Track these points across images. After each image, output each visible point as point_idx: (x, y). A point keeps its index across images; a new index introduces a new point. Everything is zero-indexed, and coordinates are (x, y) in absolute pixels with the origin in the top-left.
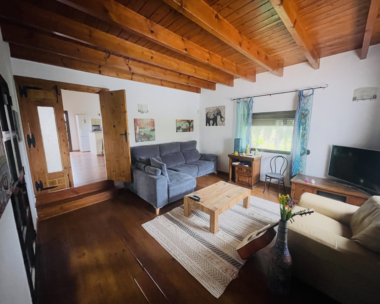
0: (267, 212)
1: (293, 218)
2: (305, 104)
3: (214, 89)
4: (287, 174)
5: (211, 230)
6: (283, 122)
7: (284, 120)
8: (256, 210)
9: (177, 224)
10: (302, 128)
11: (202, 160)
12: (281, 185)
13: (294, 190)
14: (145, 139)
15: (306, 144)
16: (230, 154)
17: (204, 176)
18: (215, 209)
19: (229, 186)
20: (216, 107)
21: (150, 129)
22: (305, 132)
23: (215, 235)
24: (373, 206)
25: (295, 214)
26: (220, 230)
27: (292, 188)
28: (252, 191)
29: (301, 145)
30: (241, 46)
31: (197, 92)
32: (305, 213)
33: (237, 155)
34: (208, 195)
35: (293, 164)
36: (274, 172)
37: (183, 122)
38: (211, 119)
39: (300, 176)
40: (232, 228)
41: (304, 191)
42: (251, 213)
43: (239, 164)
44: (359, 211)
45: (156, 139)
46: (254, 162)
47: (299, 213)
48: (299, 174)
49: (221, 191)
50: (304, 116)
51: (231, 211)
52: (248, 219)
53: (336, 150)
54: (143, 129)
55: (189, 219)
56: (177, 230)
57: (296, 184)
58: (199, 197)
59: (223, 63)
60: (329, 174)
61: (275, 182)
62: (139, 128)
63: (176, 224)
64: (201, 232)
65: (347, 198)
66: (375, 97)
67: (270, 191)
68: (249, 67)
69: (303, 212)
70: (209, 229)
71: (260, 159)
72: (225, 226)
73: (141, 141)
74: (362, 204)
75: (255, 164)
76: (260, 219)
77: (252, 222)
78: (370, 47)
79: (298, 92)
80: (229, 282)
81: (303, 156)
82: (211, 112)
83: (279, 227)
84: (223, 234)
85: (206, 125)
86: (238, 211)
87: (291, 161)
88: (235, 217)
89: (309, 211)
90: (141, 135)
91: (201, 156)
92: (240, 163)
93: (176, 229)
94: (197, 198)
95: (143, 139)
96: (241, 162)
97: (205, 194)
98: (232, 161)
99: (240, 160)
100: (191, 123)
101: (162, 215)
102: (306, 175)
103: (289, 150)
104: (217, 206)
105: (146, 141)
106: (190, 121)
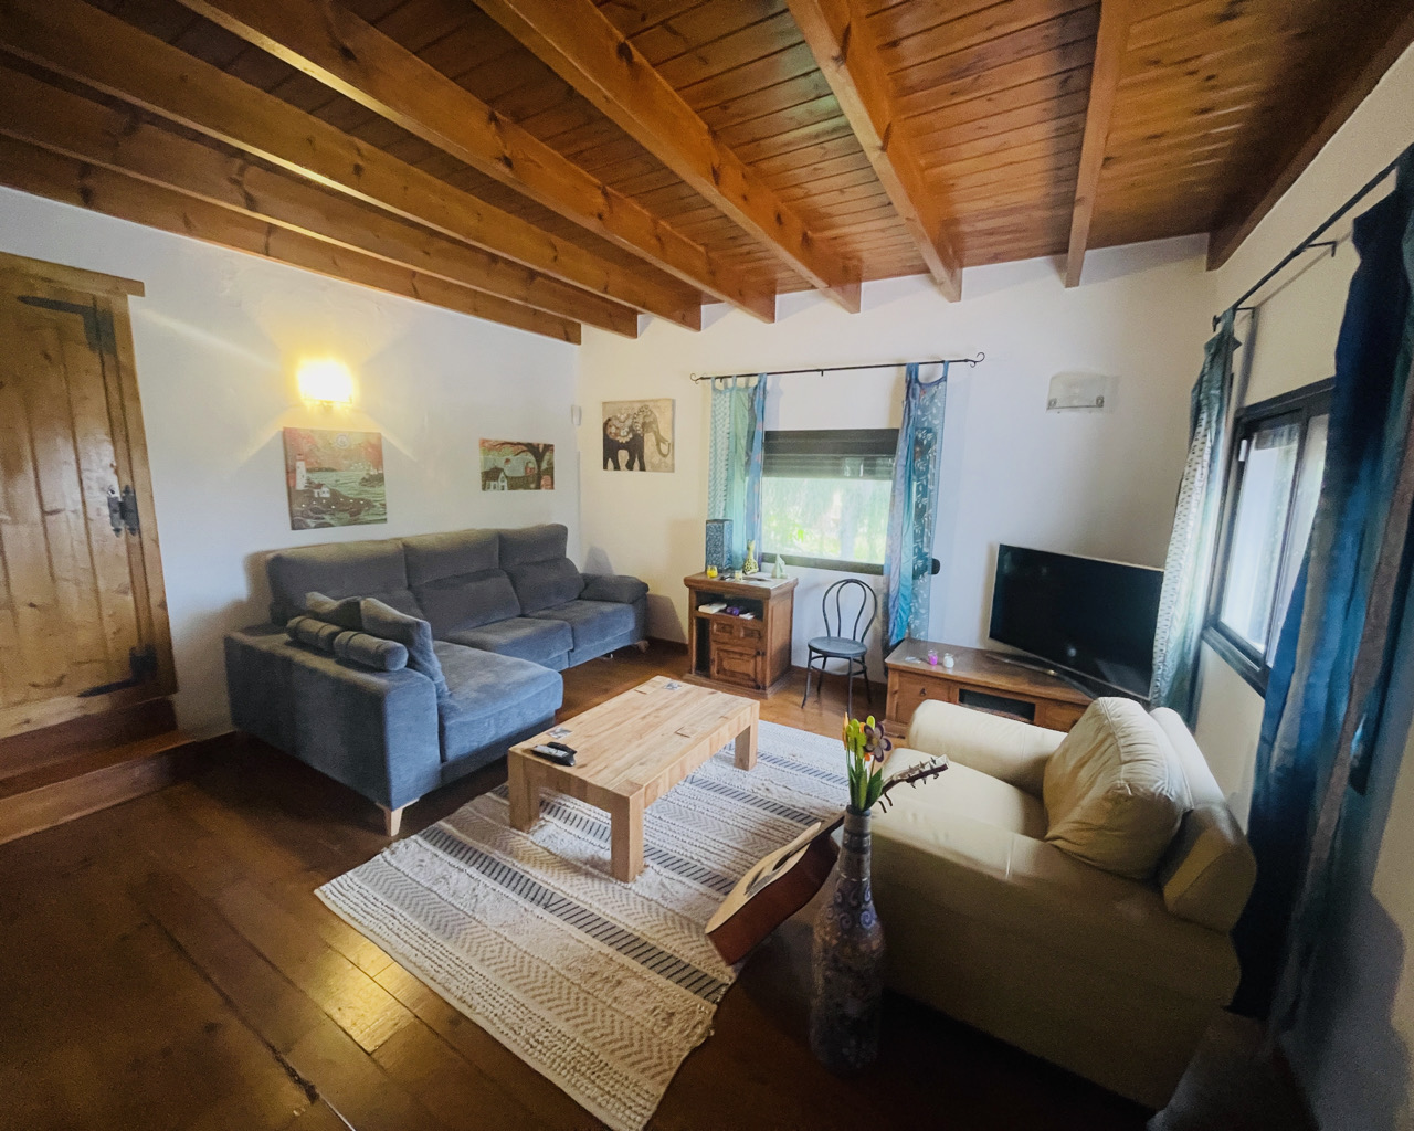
0: (812, 776)
1: (888, 793)
2: (924, 409)
3: (632, 332)
4: (875, 640)
5: (617, 869)
6: (865, 466)
7: (866, 459)
8: (779, 772)
9: (477, 865)
10: (918, 486)
11: (588, 599)
12: (857, 676)
13: (896, 692)
14: (341, 515)
15: (929, 539)
16: (689, 574)
17: (596, 659)
18: (629, 788)
19: (687, 693)
20: (639, 401)
21: (363, 474)
22: (925, 500)
23: (630, 889)
24: (1099, 730)
25: (895, 779)
26: (651, 863)
27: (889, 685)
28: (766, 703)
29: (915, 542)
30: (717, 183)
31: (568, 339)
32: (923, 775)
33: (715, 580)
34: (603, 735)
35: (894, 606)
36: (834, 634)
37: (508, 449)
38: (623, 446)
39: (913, 643)
40: (695, 853)
41: (924, 695)
42: (760, 786)
43: (720, 611)
44: (1065, 749)
45: (387, 516)
46: (772, 603)
47: (907, 777)
48: (911, 640)
49: (656, 717)
50: (922, 449)
51: (691, 786)
52: (750, 807)
53: (1008, 557)
54: (329, 474)
55: (531, 838)
56: (476, 892)
57: (902, 672)
58: (569, 746)
59: (659, 239)
60: (992, 636)
61: (838, 670)
62: (308, 471)
63: (473, 865)
64: (575, 882)
65: (1037, 709)
66: (1100, 403)
67: (825, 702)
68: (750, 266)
69: (917, 773)
70: (608, 868)
71: (789, 593)
72: (670, 847)
73: (315, 527)
74: (1075, 722)
75: (775, 609)
76: (791, 803)
77: (763, 817)
78: (1089, 252)
79: (904, 368)
80: (676, 1064)
81: (920, 581)
82: (622, 418)
83: (846, 830)
84: (659, 878)
85: (605, 467)
86: (717, 782)
87: (887, 595)
88: (706, 806)
89: (935, 766)
90: (319, 500)
91: (587, 585)
92: (724, 606)
93: (472, 887)
94: (561, 754)
95: (327, 518)
96: (730, 603)
97: (594, 733)
98: (697, 600)
99: (727, 596)
100: (546, 458)
101: (413, 837)
102: (929, 640)
103: (879, 560)
104: (637, 774)
105: (343, 525)
106: (541, 450)
